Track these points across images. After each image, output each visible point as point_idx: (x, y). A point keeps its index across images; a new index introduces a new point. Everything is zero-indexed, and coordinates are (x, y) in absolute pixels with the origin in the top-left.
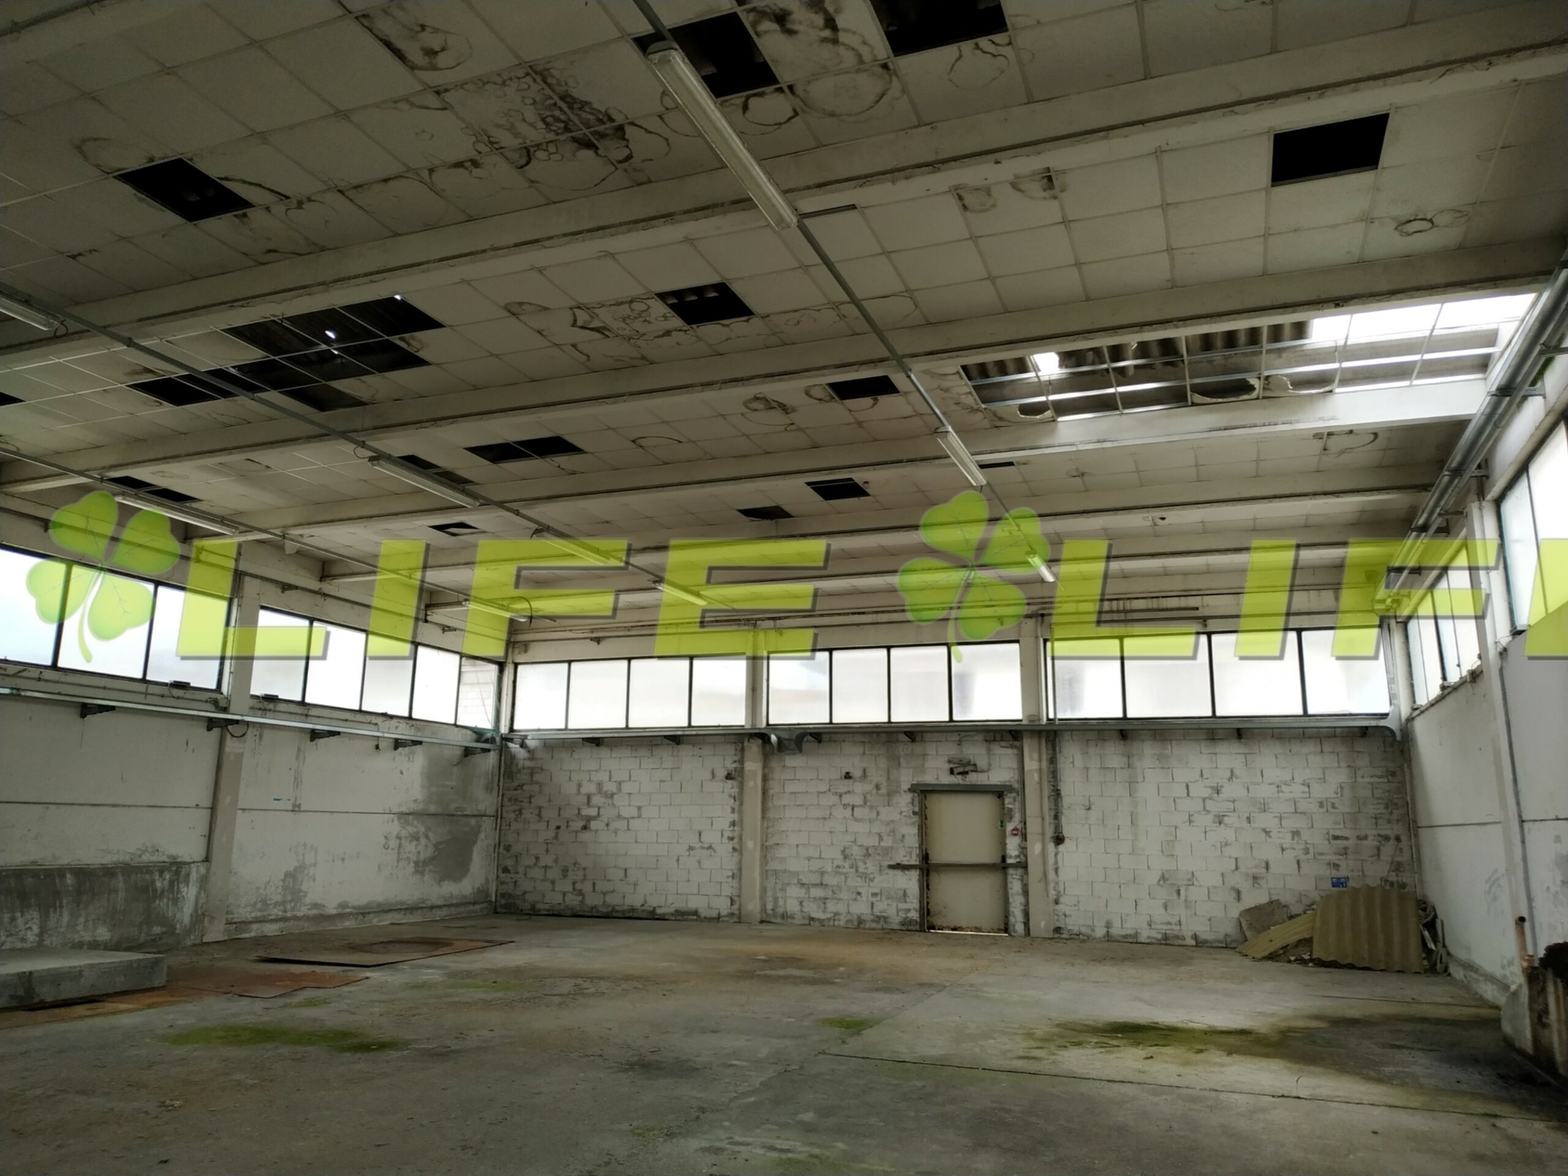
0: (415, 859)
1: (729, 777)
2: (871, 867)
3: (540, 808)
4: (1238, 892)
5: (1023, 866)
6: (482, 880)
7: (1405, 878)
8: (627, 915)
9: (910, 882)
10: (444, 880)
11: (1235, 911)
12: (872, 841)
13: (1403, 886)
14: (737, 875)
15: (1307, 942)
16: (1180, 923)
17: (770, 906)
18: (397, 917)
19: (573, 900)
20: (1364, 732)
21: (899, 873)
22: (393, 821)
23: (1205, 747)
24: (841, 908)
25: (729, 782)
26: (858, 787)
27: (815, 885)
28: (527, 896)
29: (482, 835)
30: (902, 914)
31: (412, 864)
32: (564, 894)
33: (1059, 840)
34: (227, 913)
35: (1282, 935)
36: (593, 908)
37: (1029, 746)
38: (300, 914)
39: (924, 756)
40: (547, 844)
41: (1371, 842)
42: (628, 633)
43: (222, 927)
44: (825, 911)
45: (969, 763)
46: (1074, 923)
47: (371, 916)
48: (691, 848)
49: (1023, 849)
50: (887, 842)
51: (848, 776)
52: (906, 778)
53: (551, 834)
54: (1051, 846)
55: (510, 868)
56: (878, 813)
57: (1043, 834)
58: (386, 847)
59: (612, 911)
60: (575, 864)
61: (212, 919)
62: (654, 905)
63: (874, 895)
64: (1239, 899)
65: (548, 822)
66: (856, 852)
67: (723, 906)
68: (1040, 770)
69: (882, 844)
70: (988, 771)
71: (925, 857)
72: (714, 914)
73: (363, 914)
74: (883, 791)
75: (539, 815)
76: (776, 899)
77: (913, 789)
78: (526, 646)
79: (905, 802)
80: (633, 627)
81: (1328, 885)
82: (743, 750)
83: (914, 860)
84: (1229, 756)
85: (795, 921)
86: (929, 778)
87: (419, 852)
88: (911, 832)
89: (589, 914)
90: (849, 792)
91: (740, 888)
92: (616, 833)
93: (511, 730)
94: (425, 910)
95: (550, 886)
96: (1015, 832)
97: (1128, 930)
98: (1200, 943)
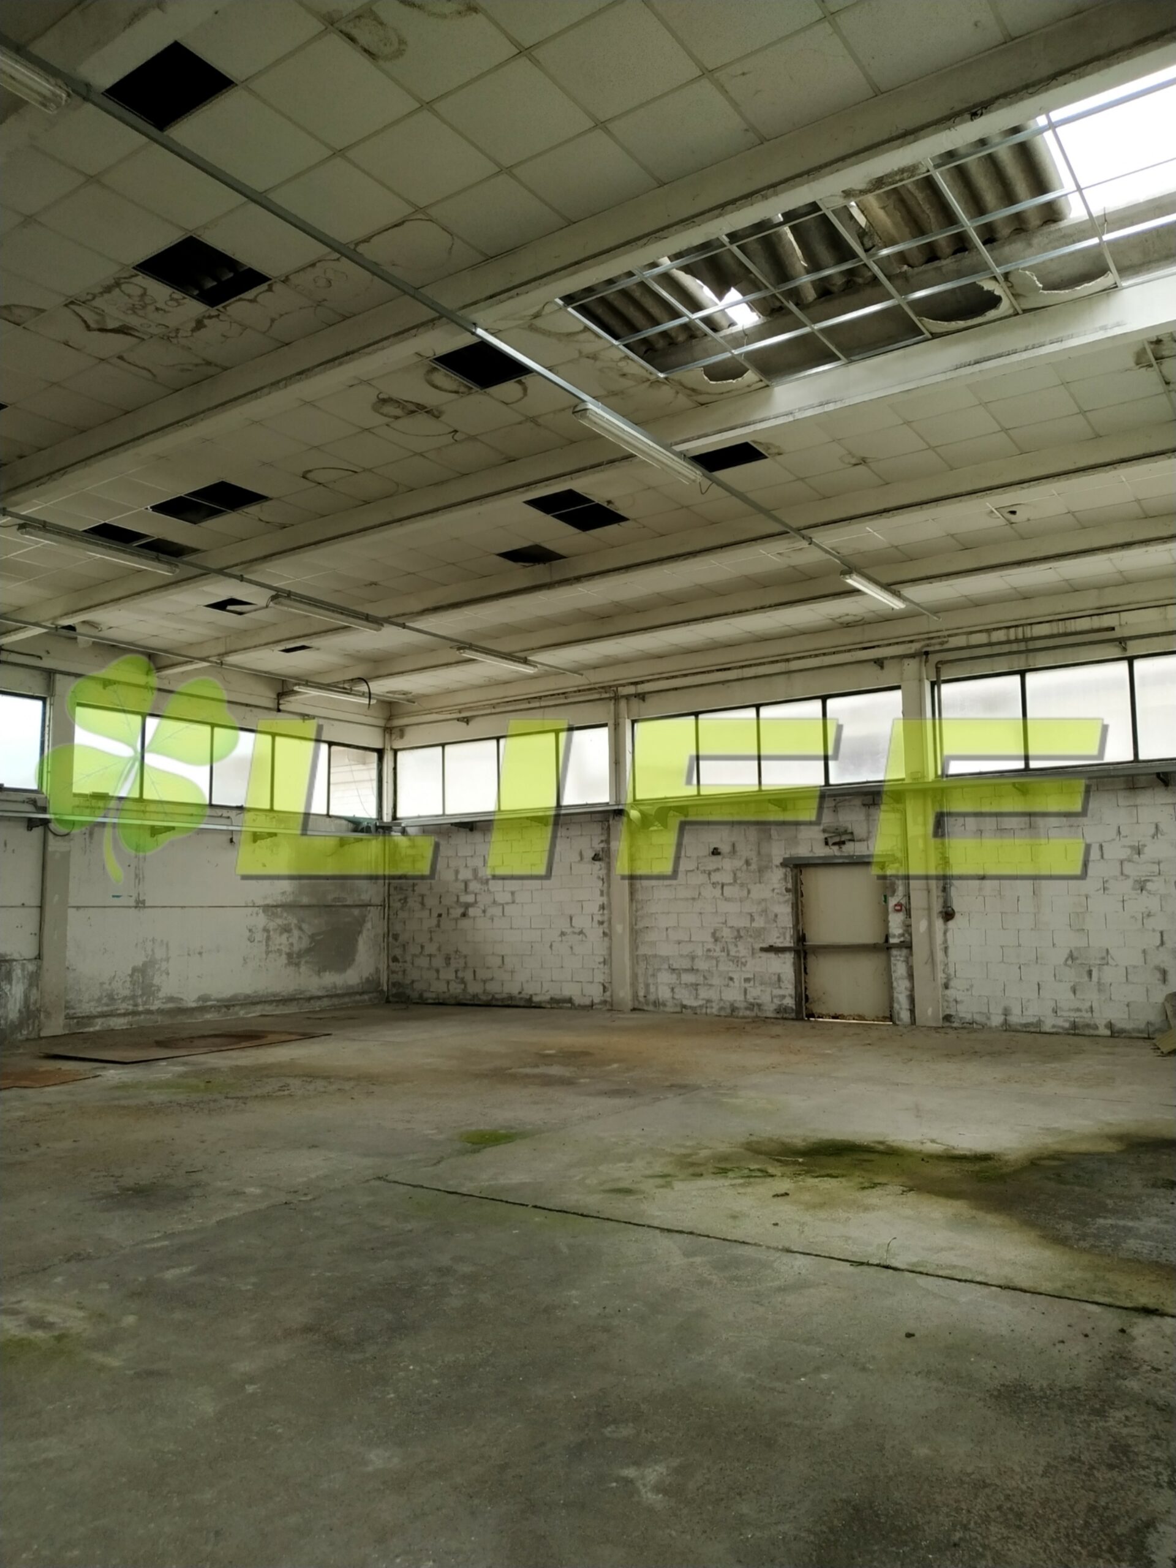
0: (288, 951)
1: (596, 858)
2: (742, 950)
3: (423, 896)
4: (1164, 973)
5: (907, 946)
6: (372, 970)
8: (506, 1003)
9: (784, 966)
10: (325, 971)
11: (1160, 995)
12: (743, 922)
14: (608, 961)
16: (1091, 1009)
17: (641, 993)
18: (269, 1009)
19: (456, 989)
21: (772, 955)
22: (257, 914)
23: (1123, 799)
24: (712, 994)
25: (597, 863)
26: (727, 864)
27: (686, 970)
28: (416, 985)
29: (369, 925)
30: (777, 1001)
31: (284, 956)
32: (448, 983)
33: (948, 915)
34: (67, 1008)
36: (475, 996)
38: (154, 1008)
39: (797, 826)
40: (431, 932)
42: (493, 711)
43: (61, 1021)
44: (696, 997)
45: (846, 832)
46: (966, 1011)
47: (237, 1008)
48: (563, 934)
49: (908, 927)
50: (759, 923)
51: (716, 852)
52: (778, 852)
53: (434, 922)
54: (939, 923)
55: (399, 957)
56: (749, 892)
57: (929, 909)
58: (251, 940)
59: (492, 1000)
60: (457, 951)
61: (48, 1015)
62: (531, 992)
63: (747, 980)
64: (1164, 980)
65: (430, 910)
66: (727, 934)
67: (595, 993)
69: (754, 925)
70: (867, 839)
71: (801, 938)
72: (587, 1002)
73: (228, 1007)
74: (754, 867)
75: (423, 904)
76: (647, 986)
77: (785, 864)
78: (402, 732)
79: (777, 878)
80: (498, 703)
82: (609, 828)
83: (788, 942)
84: (1154, 808)
85: (668, 1009)
86: (803, 851)
87: (292, 944)
88: (784, 911)
89: (472, 1002)
90: (717, 870)
91: (611, 975)
92: (493, 920)
93: (395, 817)
94: (301, 1001)
95: (435, 975)
96: (899, 907)
97: (1029, 1017)
98: (1116, 1033)
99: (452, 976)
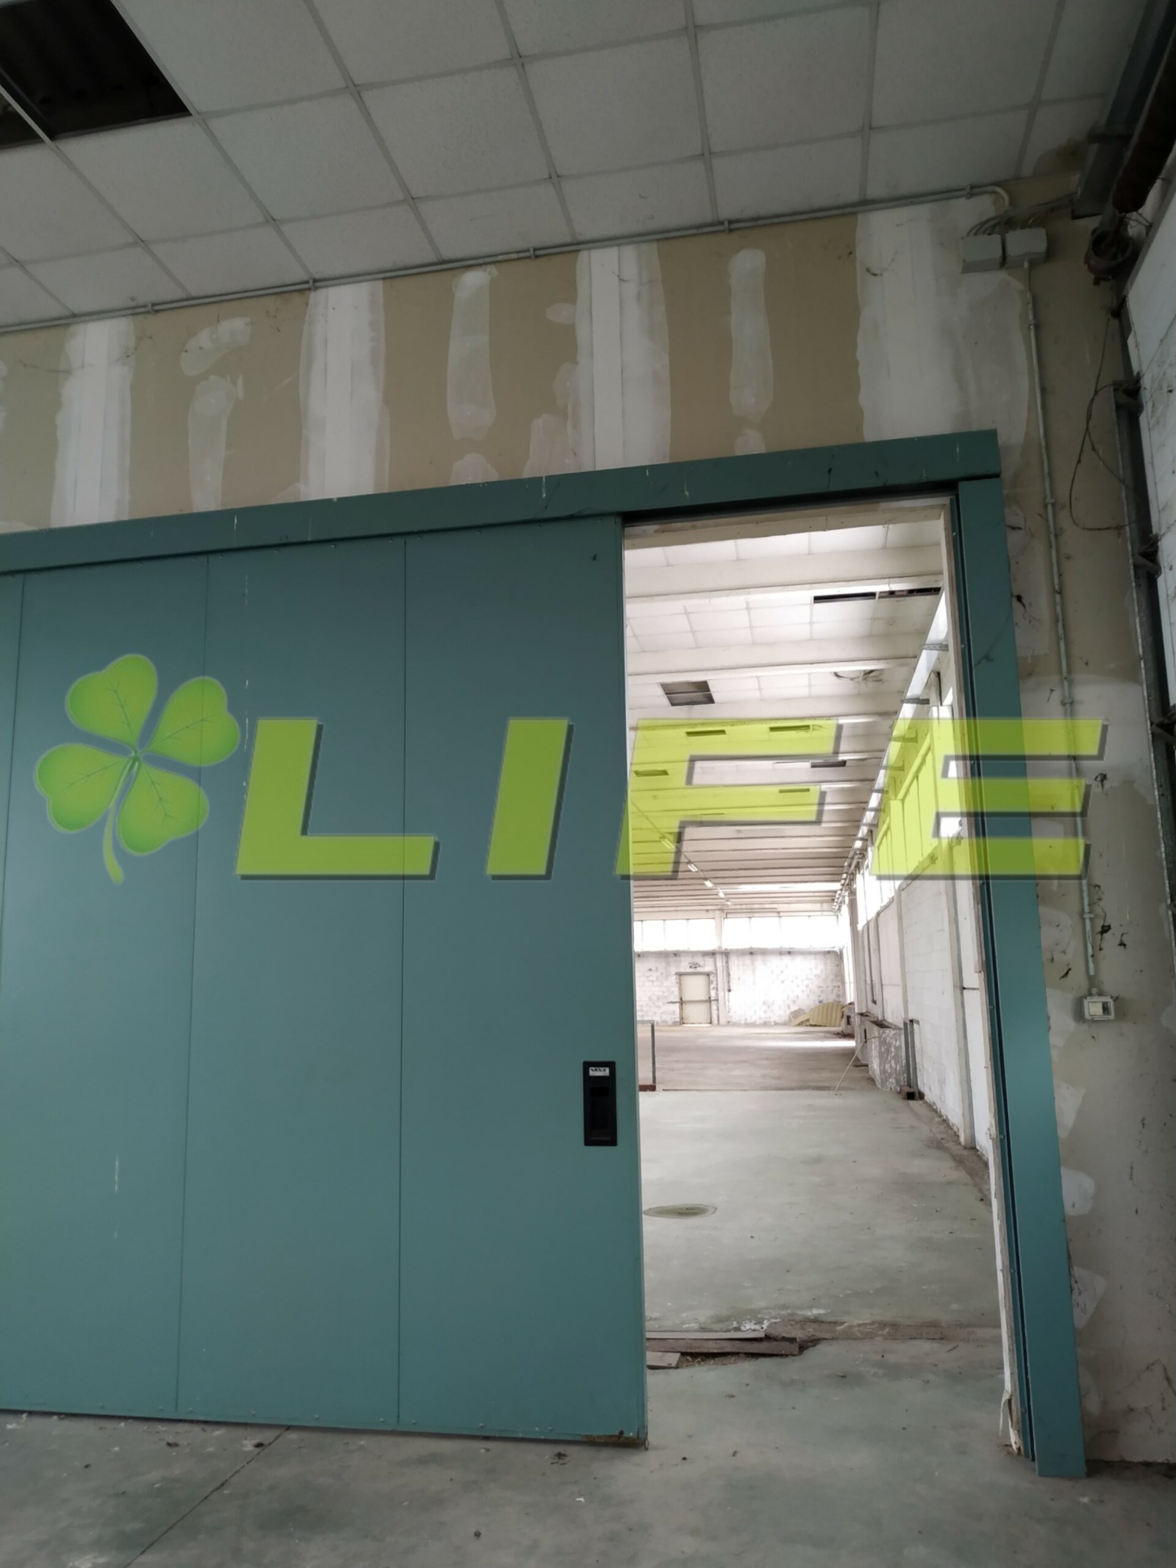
2: (660, 1003)
4: (789, 1006)
5: (717, 1000)
7: (841, 1000)
9: (676, 1007)
11: (788, 1012)
12: (660, 994)
13: (840, 1002)
15: (808, 1020)
16: (769, 1017)
20: (829, 952)
21: (671, 1005)
23: (778, 957)
26: (655, 974)
30: (673, 1020)
33: (729, 991)
35: (801, 1018)
37: (718, 957)
39: (680, 962)
41: (830, 988)
45: (697, 964)
46: (735, 1019)
49: (717, 994)
50: (666, 994)
51: (651, 970)
52: (673, 970)
54: (727, 993)
56: (666, 983)
57: (724, 989)
63: (662, 1013)
64: (789, 1008)
66: (654, 998)
68: (723, 966)
70: (704, 966)
71: (681, 999)
74: (664, 975)
77: (676, 974)
79: (673, 979)
81: (817, 1003)
83: (678, 1000)
84: (787, 959)
86: (682, 970)
88: (676, 990)
90: (651, 976)
96: (713, 989)
97: (752, 1021)
98: (776, 1024)
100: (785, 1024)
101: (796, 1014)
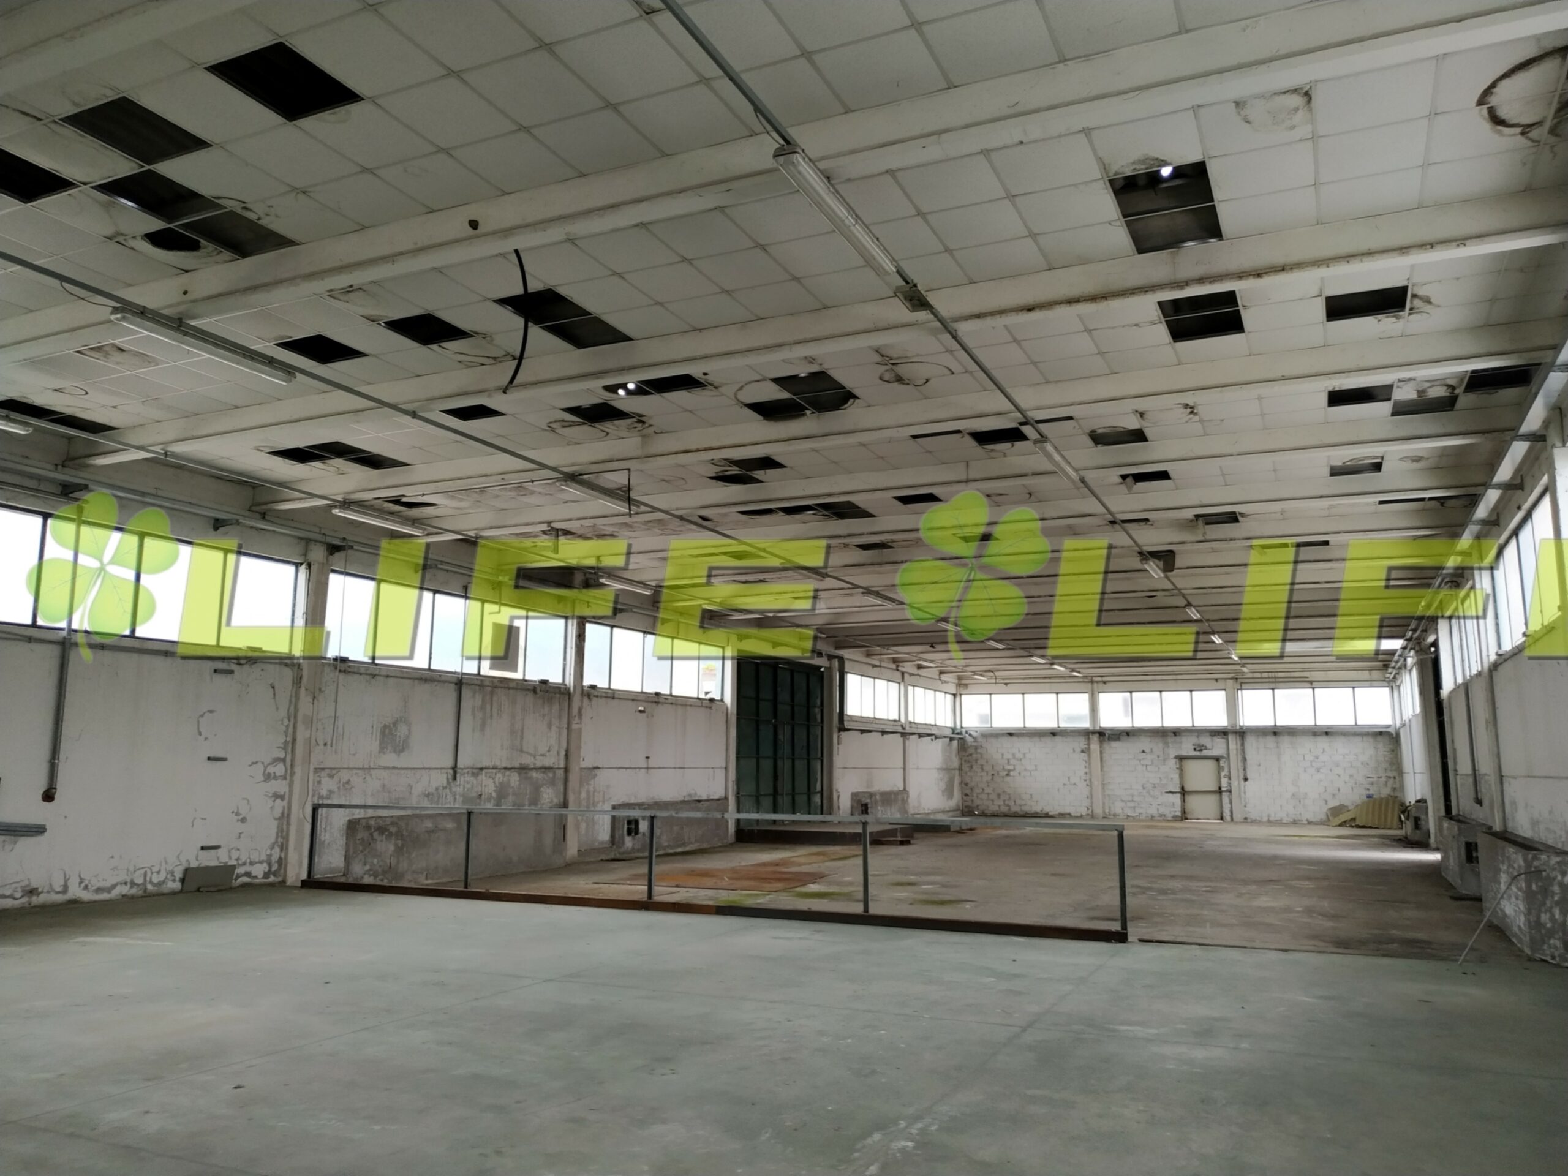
1: (1083, 751)
2: (1157, 793)
3: (982, 766)
4: (1326, 801)
5: (1230, 791)
6: (958, 799)
7: (1398, 794)
9: (1177, 799)
10: (951, 798)
11: (1325, 809)
12: (1157, 781)
13: (1396, 797)
14: (1091, 796)
15: (1354, 819)
16: (1300, 814)
17: (1107, 810)
19: (1004, 809)
20: (1381, 733)
21: (1170, 795)
22: (937, 772)
23: (1312, 738)
24: (1141, 811)
25: (1083, 754)
26: (1149, 757)
27: (1129, 801)
29: (956, 778)
30: (1173, 814)
32: (999, 806)
33: (1246, 779)
35: (1344, 817)
36: (1016, 812)
37: (1231, 737)
39: (1181, 743)
40: (988, 782)
41: (1383, 779)
42: (1023, 681)
44: (1135, 812)
45: (1203, 746)
46: (1254, 815)
48: (1064, 785)
49: (1230, 784)
50: (1164, 782)
51: (1143, 752)
52: (1173, 752)
53: (990, 777)
54: (1242, 782)
56: (1159, 768)
57: (1238, 777)
60: (1004, 792)
63: (1159, 805)
64: (1326, 804)
65: (987, 772)
66: (1149, 786)
67: (1084, 812)
68: (1237, 749)
69: (1162, 782)
70: (1212, 749)
71: (1183, 788)
72: (1079, 815)
73: (937, 814)
74: (1161, 758)
75: (982, 769)
76: (1110, 808)
77: (1176, 757)
78: (966, 685)
79: (1172, 764)
81: (1365, 798)
82: (1089, 739)
83: (1178, 790)
84: (1323, 742)
85: (1121, 817)
86: (1184, 753)
87: (943, 786)
88: (1176, 777)
90: (1143, 759)
91: (1092, 803)
92: (1024, 777)
93: (962, 727)
95: (991, 802)
96: (1225, 776)
97: (1278, 818)
98: (1310, 823)
99: (1002, 803)
100: (1321, 823)
101: (1336, 811)
